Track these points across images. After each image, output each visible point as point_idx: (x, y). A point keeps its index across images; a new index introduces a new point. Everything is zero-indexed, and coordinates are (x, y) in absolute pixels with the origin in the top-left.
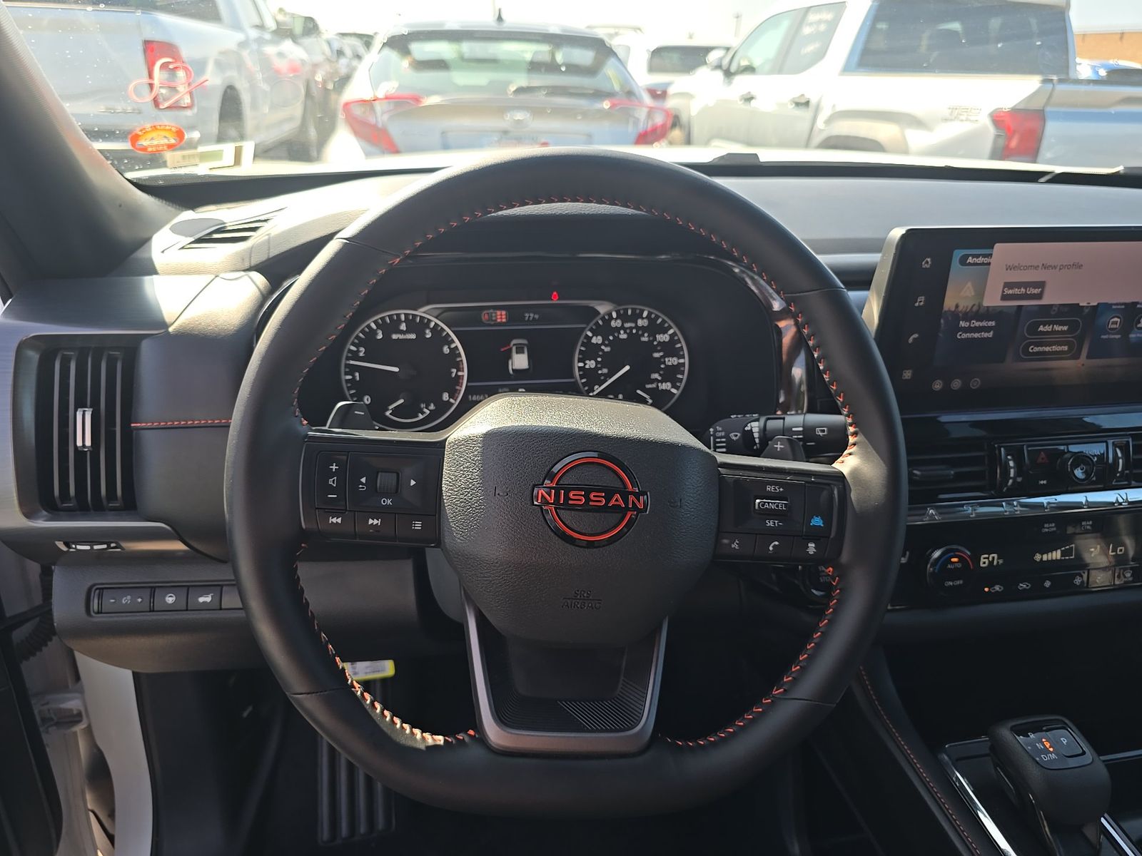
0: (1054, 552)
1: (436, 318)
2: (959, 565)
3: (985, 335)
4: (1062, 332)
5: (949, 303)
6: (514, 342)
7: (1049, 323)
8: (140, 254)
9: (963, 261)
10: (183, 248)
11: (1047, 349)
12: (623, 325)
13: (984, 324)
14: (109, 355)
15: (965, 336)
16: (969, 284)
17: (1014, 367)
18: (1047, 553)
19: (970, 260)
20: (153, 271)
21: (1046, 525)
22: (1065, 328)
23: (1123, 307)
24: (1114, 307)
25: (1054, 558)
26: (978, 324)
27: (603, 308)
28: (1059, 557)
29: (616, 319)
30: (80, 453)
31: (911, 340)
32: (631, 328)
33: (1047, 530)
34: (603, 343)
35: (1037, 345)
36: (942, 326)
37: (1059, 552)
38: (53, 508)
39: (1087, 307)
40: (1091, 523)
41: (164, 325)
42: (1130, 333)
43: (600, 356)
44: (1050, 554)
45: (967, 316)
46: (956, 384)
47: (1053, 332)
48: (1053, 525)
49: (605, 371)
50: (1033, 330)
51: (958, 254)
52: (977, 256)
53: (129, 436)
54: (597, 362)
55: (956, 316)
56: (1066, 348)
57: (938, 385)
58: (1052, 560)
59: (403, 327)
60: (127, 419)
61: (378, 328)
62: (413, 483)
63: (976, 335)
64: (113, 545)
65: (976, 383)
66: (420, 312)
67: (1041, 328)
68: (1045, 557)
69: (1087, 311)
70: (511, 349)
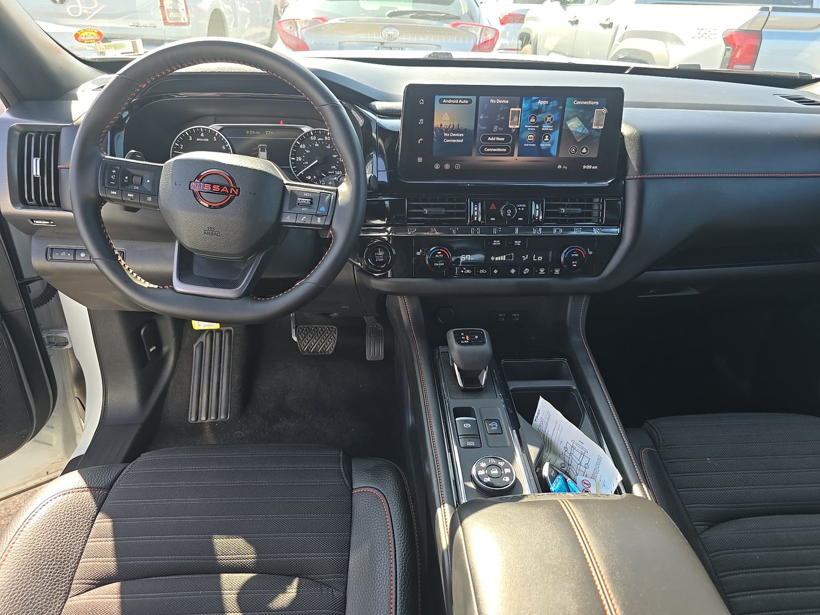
0: (502, 257)
1: (219, 131)
2: (442, 256)
3: (459, 141)
4: (501, 141)
5: (437, 123)
6: (260, 145)
7: (494, 136)
8: (72, 92)
9: (441, 101)
10: (94, 90)
11: (495, 150)
12: (317, 139)
13: (457, 135)
14: (49, 135)
15: (448, 141)
16: (446, 114)
17: (476, 159)
18: (498, 257)
19: (444, 101)
20: (76, 99)
21: (494, 241)
22: (503, 139)
23: (534, 129)
24: (529, 129)
25: (502, 259)
26: (454, 135)
27: (306, 129)
28: (504, 259)
29: (313, 136)
30: (36, 179)
31: (419, 142)
32: (321, 141)
33: (495, 244)
34: (306, 148)
35: (489, 147)
36: (435, 135)
37: (504, 256)
38: (26, 205)
39: (514, 128)
40: (520, 242)
41: (72, 122)
42: (540, 143)
43: (304, 155)
44: (499, 257)
45: (447, 131)
46: (447, 166)
47: (496, 141)
48: (499, 241)
49: (307, 163)
50: (485, 139)
51: (437, 98)
52: (448, 99)
53: (57, 171)
54: (302, 158)
55: (441, 130)
56: (505, 150)
57: (437, 167)
58: (500, 260)
59: (202, 135)
60: (56, 164)
61: (189, 135)
62: (148, 181)
63: (454, 141)
64: (52, 222)
65: (458, 166)
66: (210, 127)
67: (489, 139)
68: (497, 259)
69: (514, 130)
70: (258, 149)
